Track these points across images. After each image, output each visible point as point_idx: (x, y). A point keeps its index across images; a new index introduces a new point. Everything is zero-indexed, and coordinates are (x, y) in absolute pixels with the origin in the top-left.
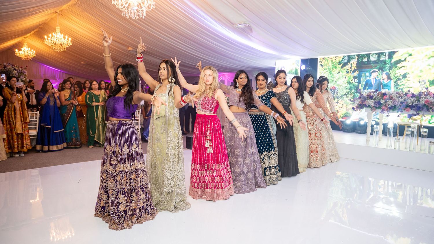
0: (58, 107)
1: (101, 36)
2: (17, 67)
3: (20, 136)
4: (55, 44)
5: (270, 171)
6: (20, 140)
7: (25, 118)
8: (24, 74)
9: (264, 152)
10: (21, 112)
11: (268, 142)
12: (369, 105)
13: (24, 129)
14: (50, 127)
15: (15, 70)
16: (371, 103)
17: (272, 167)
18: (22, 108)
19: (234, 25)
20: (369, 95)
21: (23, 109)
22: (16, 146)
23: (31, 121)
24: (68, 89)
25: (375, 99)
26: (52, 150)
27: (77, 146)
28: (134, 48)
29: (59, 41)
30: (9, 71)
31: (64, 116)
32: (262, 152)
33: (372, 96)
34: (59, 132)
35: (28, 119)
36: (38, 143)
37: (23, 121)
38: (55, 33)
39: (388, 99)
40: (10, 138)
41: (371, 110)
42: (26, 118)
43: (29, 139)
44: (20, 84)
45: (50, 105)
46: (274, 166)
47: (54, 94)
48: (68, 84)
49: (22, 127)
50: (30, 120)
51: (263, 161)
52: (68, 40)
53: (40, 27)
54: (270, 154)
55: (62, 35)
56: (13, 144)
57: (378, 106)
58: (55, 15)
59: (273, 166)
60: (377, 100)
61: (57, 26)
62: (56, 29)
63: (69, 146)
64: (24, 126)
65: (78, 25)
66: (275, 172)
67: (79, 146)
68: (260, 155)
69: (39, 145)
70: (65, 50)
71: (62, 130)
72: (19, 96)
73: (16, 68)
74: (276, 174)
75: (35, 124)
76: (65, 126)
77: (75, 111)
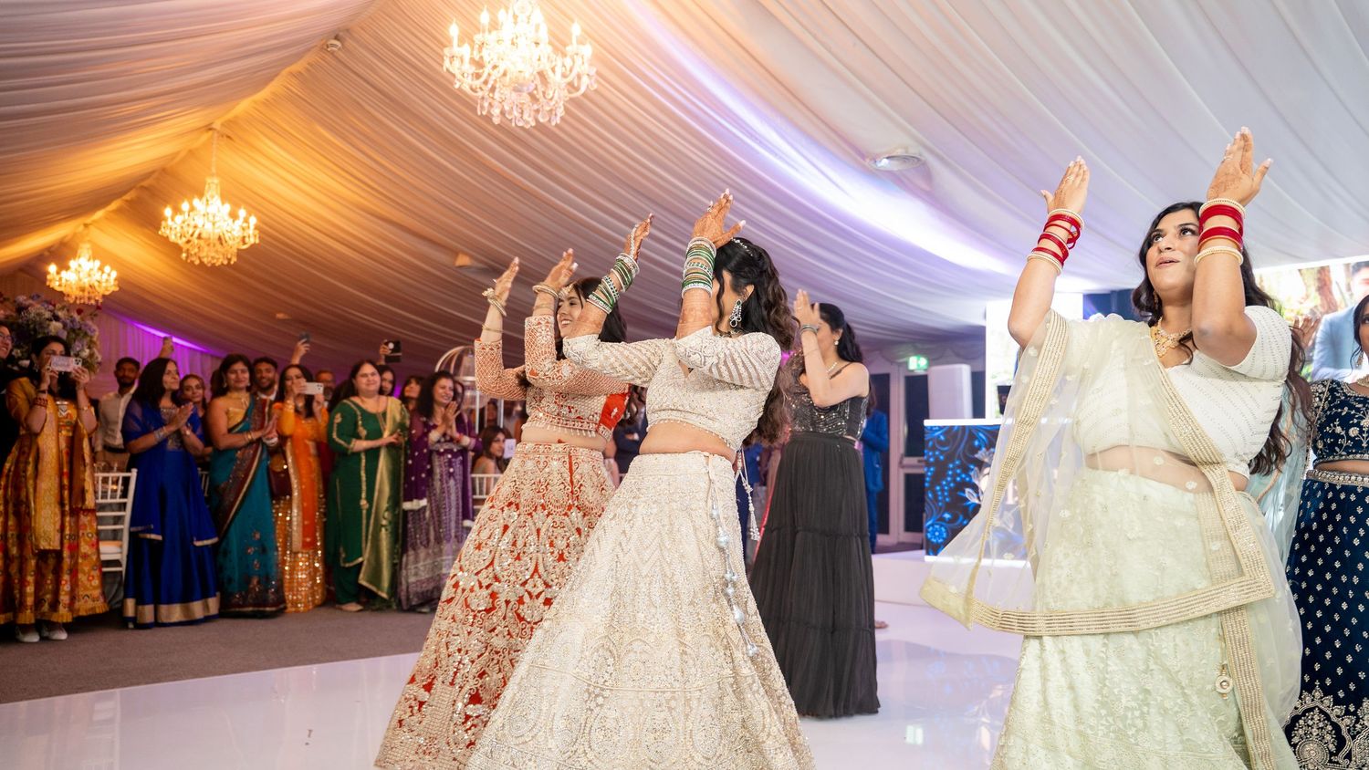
1: (362, 213)
2: (63, 308)
3: (51, 562)
4: (199, 237)
6: (51, 576)
7: (76, 491)
8: (86, 334)
10: (65, 470)
13: (67, 533)
14: (160, 538)
15: (57, 318)
18: (71, 454)
19: (868, 160)
22: (30, 601)
23: (102, 507)
24: (238, 389)
26: (166, 620)
27: (262, 609)
28: (476, 259)
29: (216, 225)
30: (34, 322)
31: (224, 489)
35: (90, 497)
36: (127, 592)
37: (67, 502)
38: (201, 195)
40: (14, 569)
42: (83, 492)
43: (95, 573)
44: (71, 365)
48: (239, 371)
49: (58, 526)
50: (96, 504)
52: (245, 225)
53: (145, 184)
55: (227, 208)
56: (23, 594)
58: (205, 137)
61: (212, 175)
62: (207, 186)
63: (233, 610)
65: (284, 174)
67: (273, 609)
70: (234, 260)
72: (66, 408)
73: (60, 314)
75: (118, 520)
76: (226, 526)
77: (265, 472)
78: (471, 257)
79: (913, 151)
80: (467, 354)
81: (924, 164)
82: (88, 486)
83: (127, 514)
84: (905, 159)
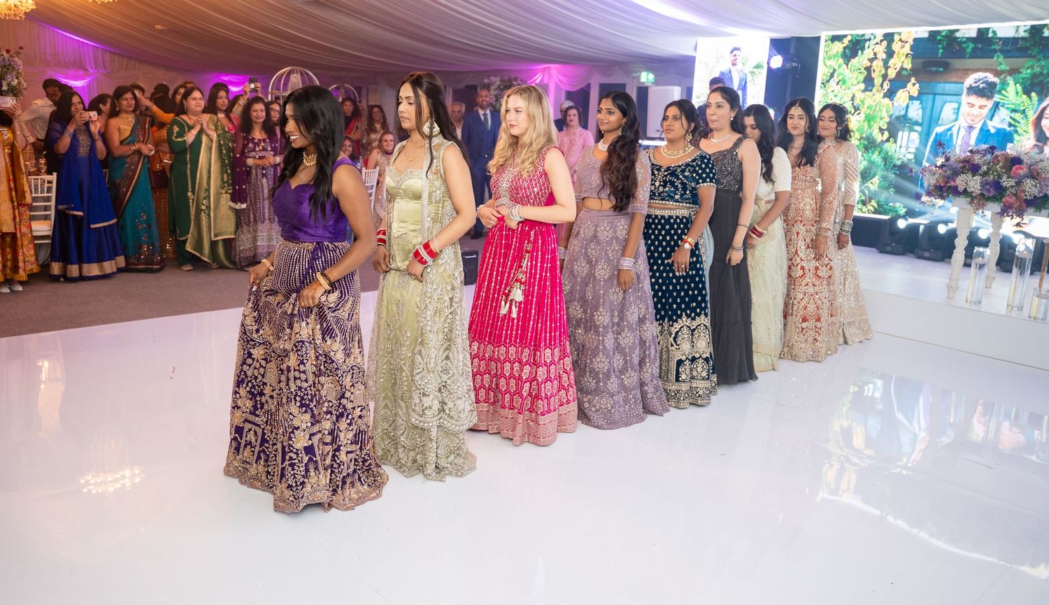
0: (101, 161)
3: (8, 239)
5: (691, 370)
6: (8, 250)
7: (19, 191)
8: (14, 68)
9: (680, 317)
10: (11, 177)
11: (693, 292)
12: (965, 189)
13: (18, 220)
14: (81, 213)
16: (974, 183)
17: (699, 358)
18: (13, 166)
20: (968, 162)
21: (16, 169)
23: (35, 199)
24: (127, 112)
25: (985, 174)
26: (88, 275)
27: (152, 266)
31: (119, 184)
32: (675, 318)
33: (978, 164)
34: (104, 227)
35: (28, 196)
36: (53, 257)
37: (15, 200)
39: (1026, 176)
41: (970, 203)
42: (24, 192)
43: (31, 246)
45: (79, 155)
46: (704, 356)
47: (87, 124)
48: (127, 99)
49: (12, 217)
51: (676, 342)
54: (695, 324)
57: (991, 195)
59: (700, 356)
60: (992, 177)
63: (130, 267)
64: (17, 215)
66: (704, 374)
67: (159, 267)
68: (670, 326)
69: (59, 262)
71: (111, 222)
72: (5, 133)
74: (708, 379)
75: (46, 208)
76: (122, 210)
77: (147, 171)
80: (294, 73)
82: (26, 188)
83: (53, 203)
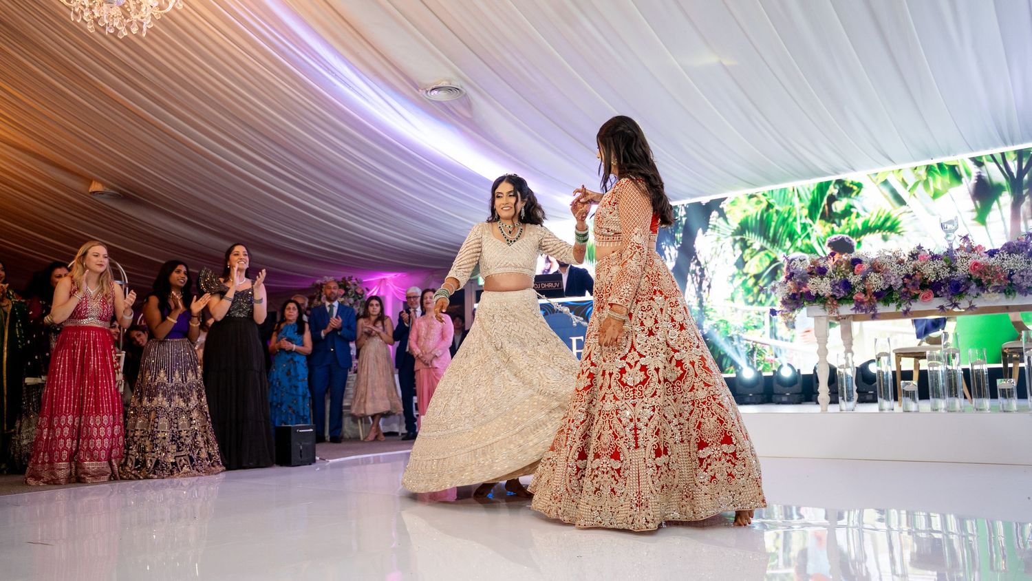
12: (817, 294)
16: (823, 286)
19: (422, 91)
20: (814, 267)
25: (833, 275)
33: (824, 267)
39: (869, 271)
41: (824, 308)
57: (842, 295)
60: (839, 277)
78: (103, 184)
79: (455, 84)
81: (465, 95)
84: (450, 89)
